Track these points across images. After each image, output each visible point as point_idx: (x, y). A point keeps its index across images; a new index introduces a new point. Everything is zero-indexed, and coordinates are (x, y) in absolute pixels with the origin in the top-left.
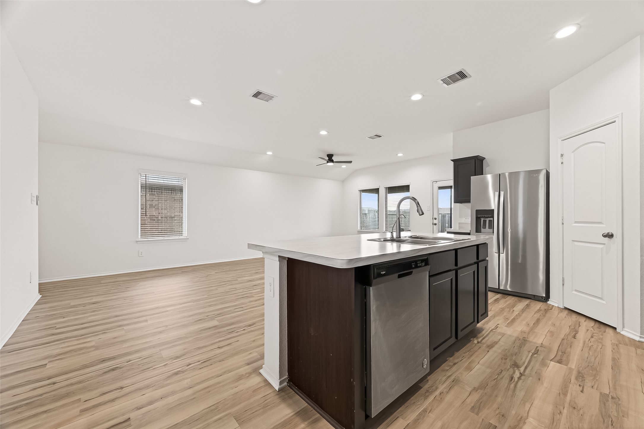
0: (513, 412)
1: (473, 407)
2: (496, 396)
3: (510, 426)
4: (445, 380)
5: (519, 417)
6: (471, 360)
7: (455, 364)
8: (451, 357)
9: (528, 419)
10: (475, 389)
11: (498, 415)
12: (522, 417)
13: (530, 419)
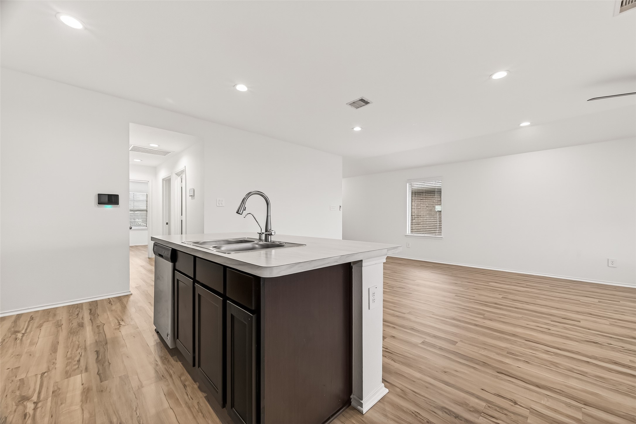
0: (96, 400)
1: (128, 377)
2: (120, 397)
3: (92, 390)
4: (169, 371)
5: (88, 401)
6: (181, 403)
7: (185, 386)
8: (199, 388)
9: (80, 405)
10: (141, 386)
11: (106, 388)
12: (86, 402)
13: (78, 407)
